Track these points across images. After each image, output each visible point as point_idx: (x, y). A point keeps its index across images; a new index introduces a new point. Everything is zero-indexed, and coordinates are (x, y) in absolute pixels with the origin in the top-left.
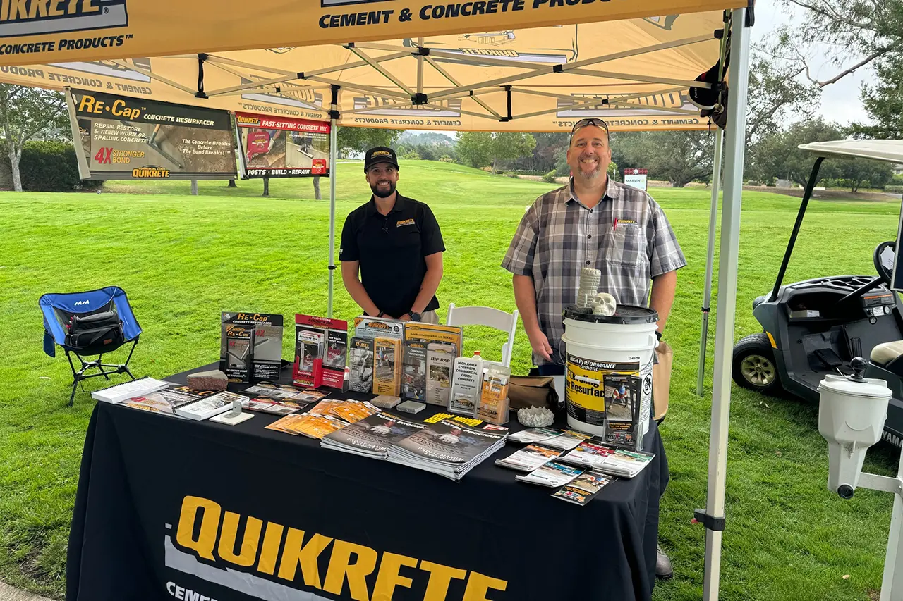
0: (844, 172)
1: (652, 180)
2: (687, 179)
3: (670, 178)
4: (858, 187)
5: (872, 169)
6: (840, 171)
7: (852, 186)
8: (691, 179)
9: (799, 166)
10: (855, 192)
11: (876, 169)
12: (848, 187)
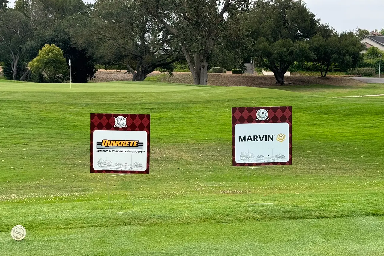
0: (317, 55)
1: (106, 68)
2: (149, 67)
3: (128, 66)
4: (327, 71)
5: (344, 51)
6: (313, 55)
7: (322, 71)
8: (154, 67)
9: (270, 49)
10: (324, 77)
11: (348, 51)
12: (317, 70)
